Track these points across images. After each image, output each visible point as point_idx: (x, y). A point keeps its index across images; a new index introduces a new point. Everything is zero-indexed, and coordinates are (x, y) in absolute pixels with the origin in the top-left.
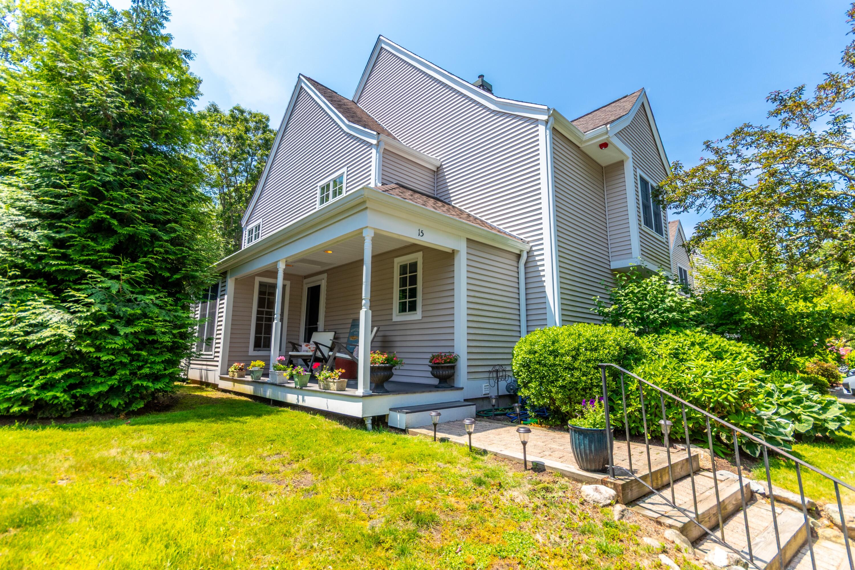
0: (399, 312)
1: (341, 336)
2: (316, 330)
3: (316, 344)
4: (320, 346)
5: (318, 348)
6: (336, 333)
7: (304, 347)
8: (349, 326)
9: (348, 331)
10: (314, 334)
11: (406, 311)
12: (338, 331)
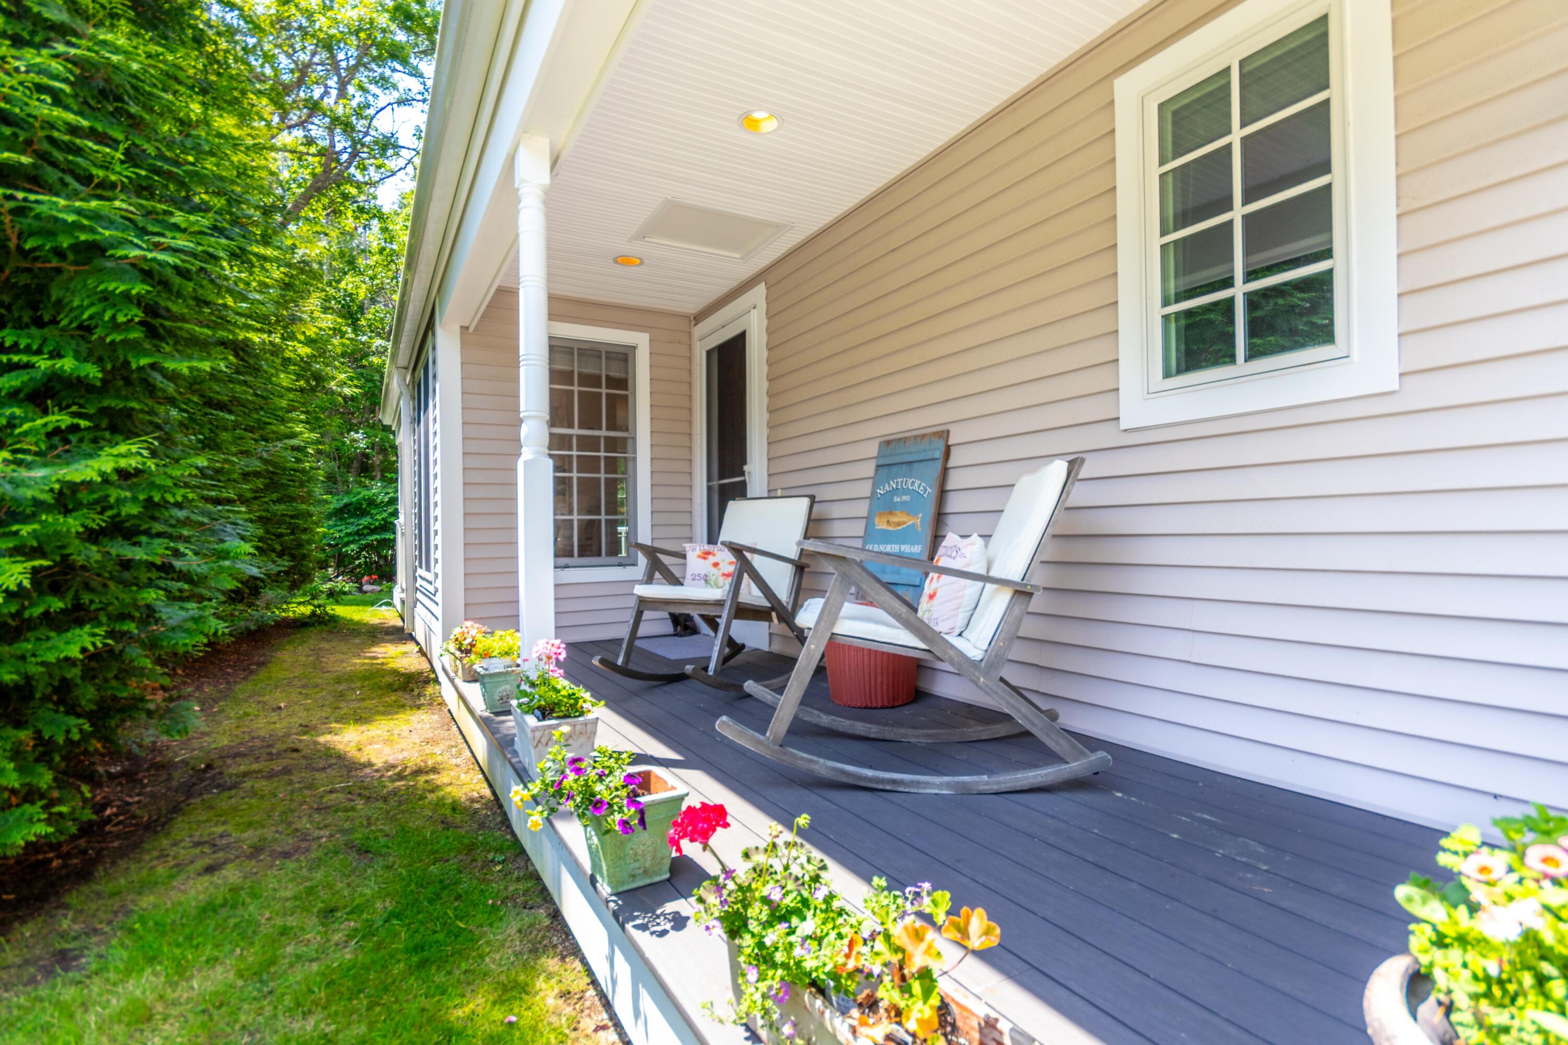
0: (1167, 375)
1: (836, 511)
2: (739, 491)
3: (737, 551)
4: (757, 561)
5: (745, 567)
6: (812, 498)
7: (695, 564)
8: (869, 469)
9: (865, 489)
10: (734, 508)
11: (1231, 358)
12: (822, 494)
